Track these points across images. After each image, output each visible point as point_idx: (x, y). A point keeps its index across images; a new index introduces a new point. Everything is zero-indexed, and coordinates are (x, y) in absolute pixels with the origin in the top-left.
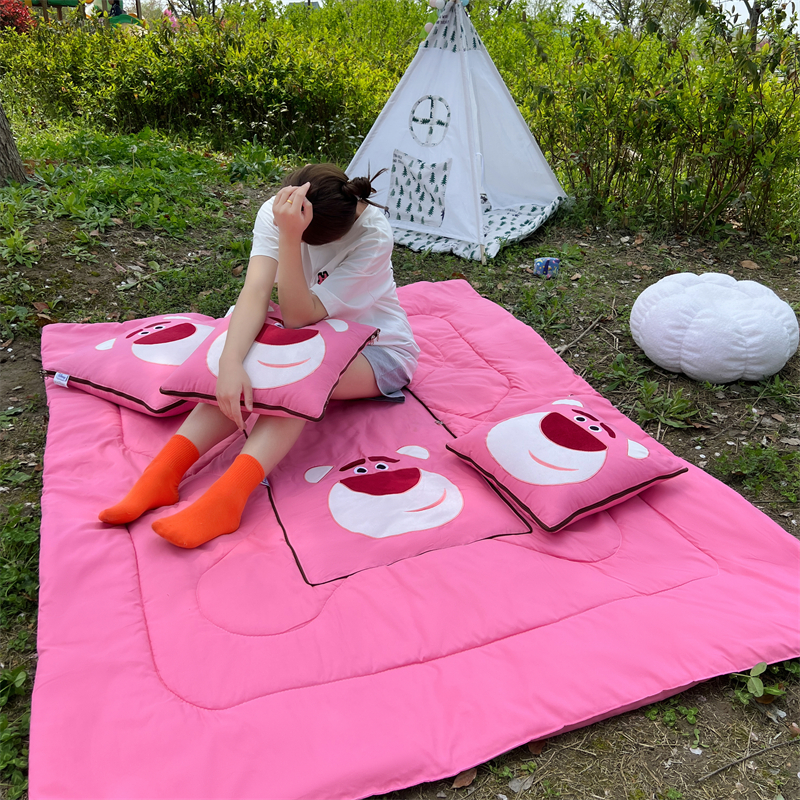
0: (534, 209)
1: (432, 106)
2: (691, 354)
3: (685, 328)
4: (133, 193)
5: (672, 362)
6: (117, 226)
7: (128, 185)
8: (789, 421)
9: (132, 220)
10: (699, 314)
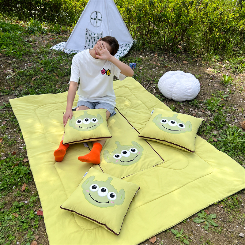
0: (126, 45)
1: (97, 14)
2: (174, 95)
3: (173, 88)
5: (170, 97)
8: (198, 111)
10: (177, 84)
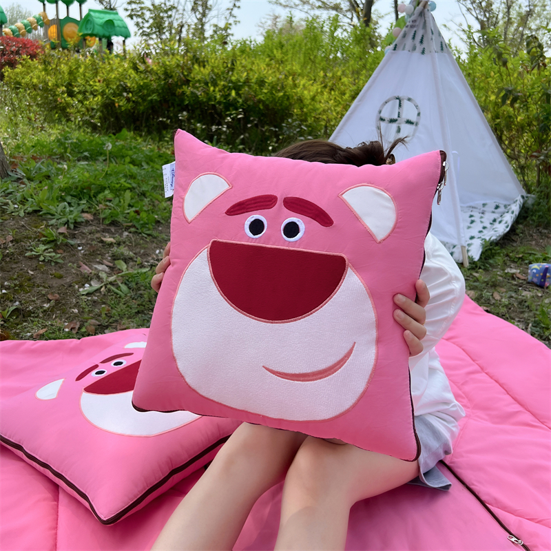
1: (400, 106)
4: (105, 188)
6: (87, 222)
7: (101, 181)
9: (102, 216)
